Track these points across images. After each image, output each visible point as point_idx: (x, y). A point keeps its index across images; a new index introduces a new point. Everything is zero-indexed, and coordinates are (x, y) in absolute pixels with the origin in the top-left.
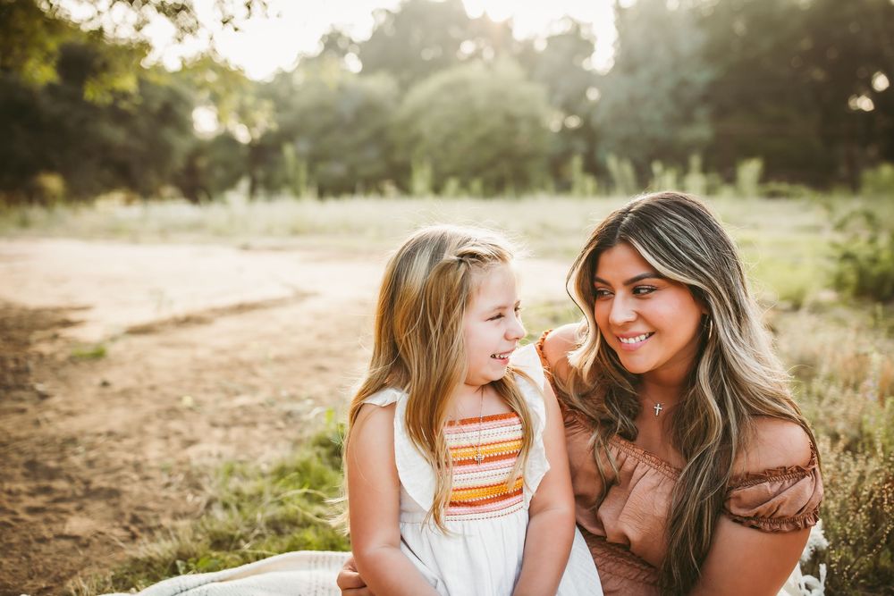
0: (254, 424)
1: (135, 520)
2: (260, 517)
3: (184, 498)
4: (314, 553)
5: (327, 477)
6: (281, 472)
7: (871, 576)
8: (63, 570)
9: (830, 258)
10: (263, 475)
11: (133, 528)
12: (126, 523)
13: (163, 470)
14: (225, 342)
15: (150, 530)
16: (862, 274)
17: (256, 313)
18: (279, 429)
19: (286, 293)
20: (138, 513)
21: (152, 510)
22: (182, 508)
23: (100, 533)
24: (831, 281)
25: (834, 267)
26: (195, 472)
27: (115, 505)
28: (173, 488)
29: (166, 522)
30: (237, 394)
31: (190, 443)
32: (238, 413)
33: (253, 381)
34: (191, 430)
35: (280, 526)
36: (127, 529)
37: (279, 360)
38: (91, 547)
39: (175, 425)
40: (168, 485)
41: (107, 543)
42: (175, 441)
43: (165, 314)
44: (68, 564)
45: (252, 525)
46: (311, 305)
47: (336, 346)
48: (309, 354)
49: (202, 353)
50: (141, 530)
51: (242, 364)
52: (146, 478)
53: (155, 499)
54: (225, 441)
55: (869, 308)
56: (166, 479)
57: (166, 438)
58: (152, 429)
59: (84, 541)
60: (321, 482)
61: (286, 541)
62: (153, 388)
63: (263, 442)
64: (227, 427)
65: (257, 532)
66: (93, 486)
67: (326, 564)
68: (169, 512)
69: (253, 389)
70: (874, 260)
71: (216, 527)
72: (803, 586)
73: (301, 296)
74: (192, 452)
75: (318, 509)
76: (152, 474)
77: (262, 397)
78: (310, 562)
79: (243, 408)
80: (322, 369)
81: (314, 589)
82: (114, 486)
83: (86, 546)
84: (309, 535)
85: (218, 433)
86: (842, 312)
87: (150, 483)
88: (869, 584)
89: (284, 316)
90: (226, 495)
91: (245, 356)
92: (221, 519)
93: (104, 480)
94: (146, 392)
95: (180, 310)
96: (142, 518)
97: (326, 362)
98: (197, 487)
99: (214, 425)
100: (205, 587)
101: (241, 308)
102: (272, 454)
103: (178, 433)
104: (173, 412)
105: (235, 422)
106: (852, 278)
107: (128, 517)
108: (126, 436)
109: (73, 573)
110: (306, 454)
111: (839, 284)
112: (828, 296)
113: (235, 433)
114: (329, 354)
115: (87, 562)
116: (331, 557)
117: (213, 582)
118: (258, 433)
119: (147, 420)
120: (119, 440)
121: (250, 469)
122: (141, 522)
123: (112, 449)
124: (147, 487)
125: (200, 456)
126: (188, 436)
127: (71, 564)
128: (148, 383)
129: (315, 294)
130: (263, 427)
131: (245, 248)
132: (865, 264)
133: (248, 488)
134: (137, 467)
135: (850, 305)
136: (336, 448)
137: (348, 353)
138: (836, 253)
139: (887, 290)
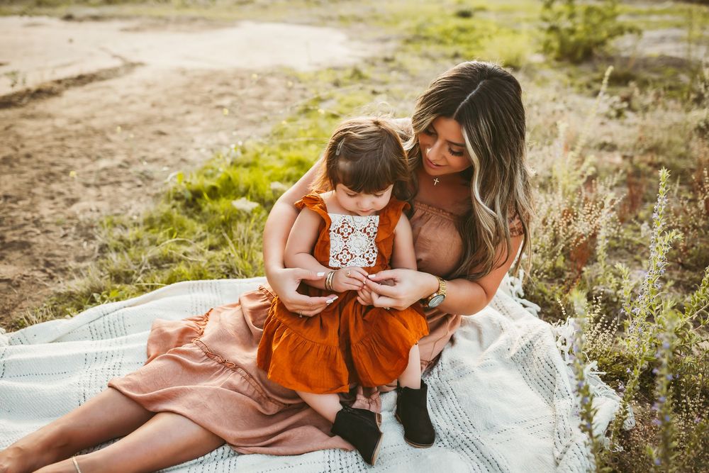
0: (118, 183)
2: (145, 258)
3: (80, 245)
4: (191, 282)
5: (185, 224)
6: (150, 223)
7: (550, 273)
8: (6, 305)
9: (541, 29)
10: (136, 225)
11: (49, 270)
12: (42, 267)
13: (57, 224)
14: (77, 112)
15: (64, 271)
16: (563, 43)
17: (96, 84)
18: (139, 186)
19: (117, 63)
20: (49, 259)
21: (59, 256)
22: (81, 253)
23: (25, 276)
24: (541, 47)
25: (543, 36)
26: (84, 225)
27: (28, 254)
28: (69, 238)
29: (72, 264)
30: (98, 158)
31: (73, 201)
32: (104, 174)
33: (108, 146)
34: (70, 190)
35: (159, 262)
36: (44, 271)
37: (125, 127)
38: (22, 286)
39: (56, 187)
40: (65, 236)
41: (33, 283)
42: (60, 200)
43: (19, 88)
44: (8, 300)
45: (138, 262)
46: (139, 74)
47: (168, 112)
48: (148, 121)
49: (60, 123)
50: (55, 271)
51: (96, 132)
52: (47, 232)
53: (59, 247)
54: (99, 198)
55: (566, 70)
56: (63, 232)
57: (52, 198)
58: (38, 191)
59: (14, 282)
60: (183, 229)
61: (167, 273)
62: (28, 156)
63: (130, 198)
64: (97, 186)
65: (144, 268)
66: (7, 241)
67: (200, 289)
68: (72, 256)
69: (111, 154)
70: (572, 32)
71: (113, 267)
73: (131, 66)
74: (75, 208)
75: (184, 248)
76: (50, 227)
77: (118, 160)
78: (189, 288)
79: (105, 169)
80: (162, 133)
81: (195, 306)
82: (23, 239)
83: (18, 286)
84: (182, 268)
85: (92, 192)
86: (548, 73)
87: (51, 235)
88: (549, 278)
89: (120, 85)
90: (112, 242)
91: (96, 123)
92: (116, 261)
93: (14, 235)
94: (23, 160)
95: (32, 82)
96: (53, 262)
97: (163, 128)
98: (90, 238)
99: (87, 185)
100: (120, 311)
101: (81, 80)
102: (140, 208)
103: (60, 194)
104: (51, 177)
105: (103, 182)
106: (556, 44)
107: (42, 262)
108: (20, 199)
109: (14, 306)
110: (165, 208)
111: (547, 49)
112: (538, 59)
113: (106, 191)
114: (163, 120)
115: (22, 298)
116: (202, 284)
117: (125, 307)
118: (124, 189)
119: (32, 183)
120: (15, 202)
121: (125, 219)
122: (53, 265)
123: (12, 209)
124: (48, 238)
125: (84, 211)
126: (69, 196)
127: (11, 300)
128: (23, 151)
129: (141, 64)
130: (127, 185)
131: (69, 18)
132: (565, 34)
133: (130, 235)
134: (37, 223)
135: (553, 68)
136: (187, 200)
137: (179, 118)
138: (546, 26)
139: (580, 54)
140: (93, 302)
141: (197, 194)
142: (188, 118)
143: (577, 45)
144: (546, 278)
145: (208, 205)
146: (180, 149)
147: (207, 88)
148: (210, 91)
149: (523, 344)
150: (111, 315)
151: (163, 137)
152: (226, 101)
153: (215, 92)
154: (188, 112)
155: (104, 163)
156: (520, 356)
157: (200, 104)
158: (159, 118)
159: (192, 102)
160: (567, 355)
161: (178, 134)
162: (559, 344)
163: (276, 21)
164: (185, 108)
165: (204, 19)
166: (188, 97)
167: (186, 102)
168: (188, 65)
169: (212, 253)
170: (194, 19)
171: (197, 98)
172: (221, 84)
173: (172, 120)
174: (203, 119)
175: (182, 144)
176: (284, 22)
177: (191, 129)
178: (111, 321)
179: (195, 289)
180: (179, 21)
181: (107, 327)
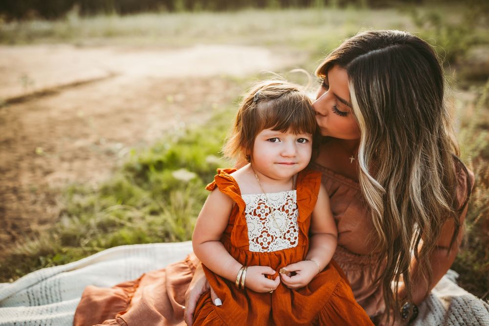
0: (87, 159)
1: (14, 227)
2: (93, 222)
3: (45, 210)
6: (105, 192)
10: (94, 192)
11: (14, 233)
12: (8, 229)
13: (31, 192)
14: (68, 106)
20: (17, 223)
21: (25, 220)
22: (44, 217)
26: (51, 193)
28: (38, 204)
29: (34, 227)
31: (47, 173)
32: (78, 152)
33: (86, 130)
34: (49, 164)
35: (106, 227)
36: (9, 233)
37: (101, 116)
40: (35, 202)
42: (39, 173)
43: (30, 90)
45: (89, 227)
46: (120, 81)
47: (135, 105)
48: (119, 111)
49: (54, 114)
50: (19, 234)
51: (78, 120)
52: (21, 198)
53: (27, 212)
54: (70, 170)
57: (33, 170)
58: (25, 165)
60: (129, 197)
62: (24, 138)
63: (94, 170)
64: (71, 160)
65: (91, 232)
68: (36, 219)
69: (86, 136)
71: (65, 231)
73: (112, 75)
74: (49, 179)
75: (130, 213)
76: (25, 195)
80: (127, 121)
84: (124, 232)
85: (66, 165)
87: (23, 201)
89: (103, 88)
90: (71, 207)
91: (81, 114)
92: (68, 225)
94: (20, 141)
95: (39, 86)
96: (19, 226)
98: (53, 203)
99: (63, 160)
100: (58, 277)
101: (77, 85)
102: (100, 178)
103: (40, 167)
105: (75, 158)
107: (10, 224)
110: (120, 177)
113: (77, 164)
114: (132, 111)
117: (63, 272)
118: (91, 163)
119: (21, 159)
121: (86, 188)
122: (18, 228)
125: (55, 181)
126: (46, 167)
130: (93, 160)
133: (84, 201)
134: (15, 191)
136: (138, 172)
140: (38, 265)
141: (146, 167)
145: (154, 176)
150: (49, 280)
155: (80, 143)
169: (152, 218)
178: (48, 287)
181: (44, 292)
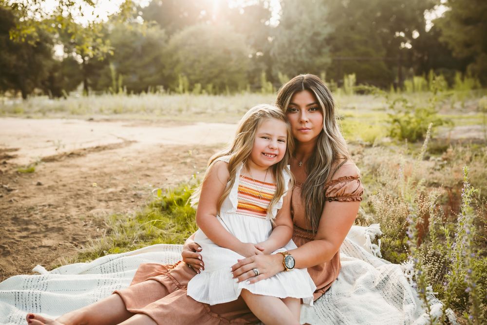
0: (120, 200)
1: (74, 239)
2: (135, 235)
3: (95, 230)
4: (166, 244)
6: (140, 218)
7: (399, 247)
8: (47, 259)
9: (388, 122)
10: (131, 220)
11: (75, 242)
12: (71, 241)
13: (81, 220)
15: (84, 243)
16: (402, 129)
17: (107, 151)
18: (132, 202)
19: (120, 141)
20: (75, 236)
21: (81, 235)
22: (95, 234)
23: (60, 244)
24: (389, 133)
25: (390, 126)
26: (97, 220)
27: (62, 234)
28: (88, 227)
29: (90, 239)
30: (108, 187)
31: (91, 208)
32: (111, 195)
33: (114, 182)
34: (89, 203)
35: (145, 238)
36: (72, 243)
37: (124, 172)
38: (58, 250)
39: (81, 201)
40: (86, 225)
41: (65, 248)
42: (83, 208)
43: (61, 151)
44: (49, 257)
45: (132, 238)
46: (134, 147)
47: (151, 165)
48: (139, 169)
49: (84, 170)
50: (78, 243)
51: (106, 174)
52: (74, 223)
53: (81, 231)
54: (107, 207)
55: (406, 146)
56: (84, 224)
57: (78, 207)
58: (70, 202)
59: (53, 248)
62: (64, 186)
63: (126, 207)
64: (106, 201)
65: (135, 240)
66: (49, 227)
68: (90, 235)
69: (116, 185)
70: (408, 123)
71: (116, 239)
72: (372, 248)
73: (129, 143)
74: (92, 212)
76: (76, 221)
77: (120, 188)
79: (111, 193)
81: (168, 259)
82: (59, 226)
83: (55, 249)
85: (103, 204)
86: (393, 147)
87: (77, 225)
88: (399, 250)
89: (122, 152)
91: (106, 170)
93: (54, 224)
94: (61, 188)
95: (68, 149)
96: (78, 238)
97: (148, 173)
99: (100, 201)
100: (121, 258)
101: (98, 149)
102: (132, 212)
103: (83, 204)
104: (77, 196)
105: (110, 199)
106: (398, 131)
107: (71, 238)
108: (59, 207)
109: (52, 260)
110: (148, 211)
111: (392, 135)
112: (387, 140)
113: (111, 204)
114: (148, 169)
115: (58, 256)
117: (124, 256)
118: (122, 203)
119: (66, 199)
120: (56, 208)
122: (77, 240)
123: (53, 211)
124: (75, 226)
125: (98, 214)
126: (88, 205)
127: (50, 257)
128: (61, 183)
129: (135, 142)
130: (125, 201)
131: (91, 120)
132: (404, 124)
134: (68, 218)
135: (398, 145)
136: (163, 207)
137: (158, 168)
138: (391, 120)
139: (414, 137)
140: (102, 255)
141: (169, 203)
142: (164, 168)
143: (412, 131)
144: (396, 250)
145: (176, 209)
146: (159, 183)
147: (177, 154)
148: (178, 155)
149: (383, 278)
150: (115, 261)
151: (148, 177)
152: (188, 160)
153: (181, 156)
154: (164, 165)
155: (110, 190)
156: (381, 285)
157: (171, 162)
158: (146, 168)
159: (167, 161)
160: (411, 281)
161: (157, 176)
162: (406, 274)
163: (220, 122)
164: (162, 163)
165: (174, 121)
166: (164, 158)
167: (163, 160)
168: (164, 142)
169: (178, 234)
170: (168, 121)
171: (170, 159)
172: (185, 152)
173: (153, 169)
174: (173, 169)
175: (160, 181)
176: (224, 122)
177: (166, 174)
178: (114, 264)
179: (168, 249)
180: (158, 122)
181: (112, 268)
